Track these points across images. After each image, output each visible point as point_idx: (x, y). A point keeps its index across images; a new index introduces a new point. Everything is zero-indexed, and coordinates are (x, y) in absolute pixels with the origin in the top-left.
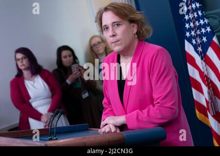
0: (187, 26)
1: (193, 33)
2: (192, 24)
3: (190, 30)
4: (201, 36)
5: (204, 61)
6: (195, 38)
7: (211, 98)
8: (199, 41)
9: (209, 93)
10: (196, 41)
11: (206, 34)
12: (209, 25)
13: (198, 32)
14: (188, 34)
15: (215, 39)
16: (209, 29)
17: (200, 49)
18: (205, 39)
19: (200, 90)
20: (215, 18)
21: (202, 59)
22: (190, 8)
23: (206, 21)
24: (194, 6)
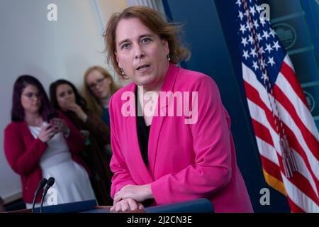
0: (244, 41)
1: (253, 52)
2: (251, 39)
3: (249, 47)
4: (266, 56)
5: (273, 95)
6: (256, 59)
7: (285, 152)
8: (263, 65)
9: (282, 144)
10: (259, 65)
11: (274, 53)
12: (276, 38)
13: (262, 51)
14: (246, 54)
15: (287, 60)
16: (277, 46)
17: (265, 77)
18: (271, 61)
19: (268, 140)
20: (286, 28)
21: (269, 91)
22: (247, 13)
23: (273, 33)
24: (253, 11)
